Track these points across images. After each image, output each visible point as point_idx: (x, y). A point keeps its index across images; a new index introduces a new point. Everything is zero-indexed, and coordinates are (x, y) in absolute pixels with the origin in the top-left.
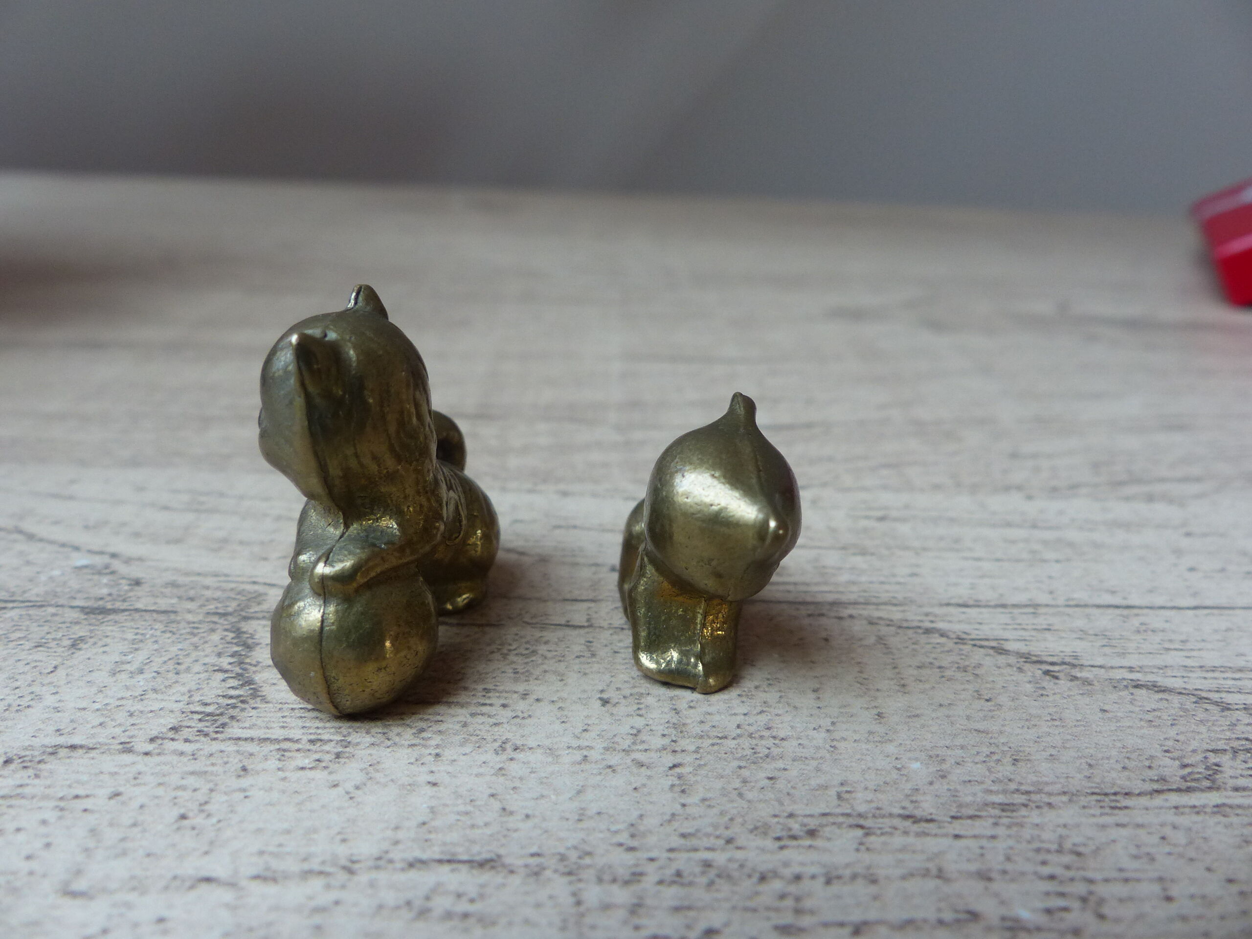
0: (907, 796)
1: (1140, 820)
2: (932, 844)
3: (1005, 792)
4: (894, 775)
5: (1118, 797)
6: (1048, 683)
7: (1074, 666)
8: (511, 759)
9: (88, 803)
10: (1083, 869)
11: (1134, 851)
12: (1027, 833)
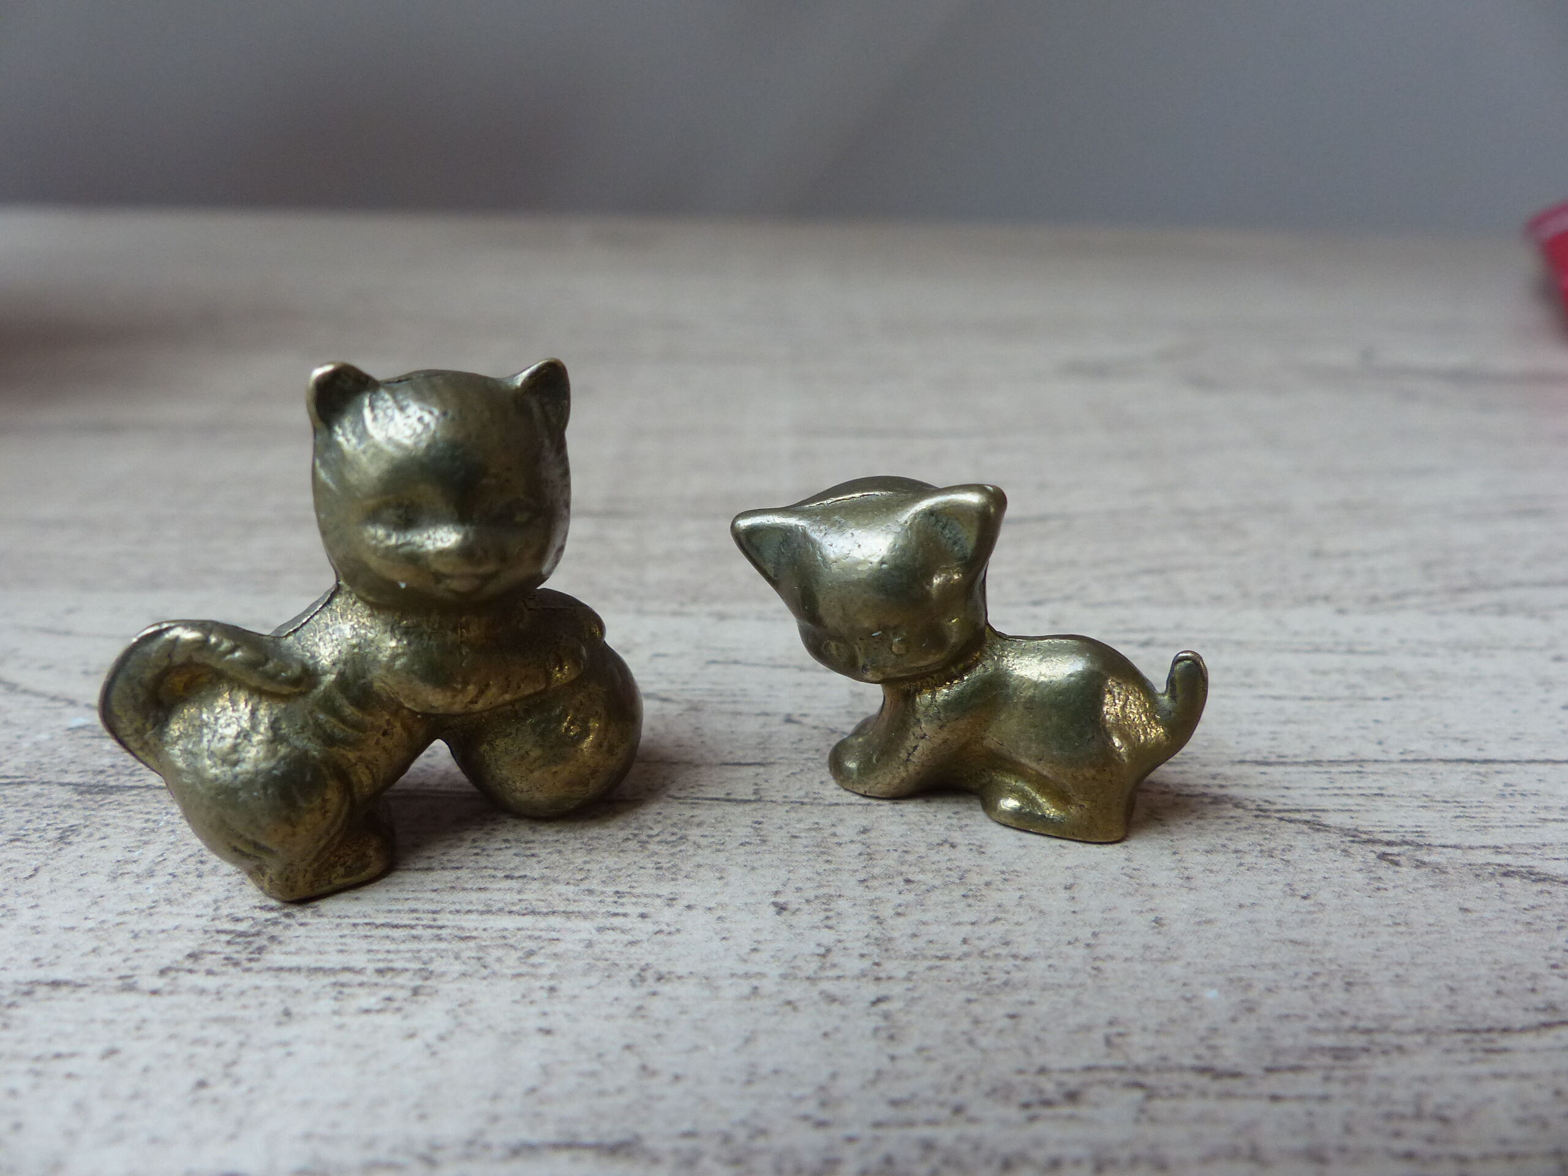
0: (1202, 1039)
1: (1524, 1067)
2: (1240, 1110)
3: (1336, 1031)
4: (1183, 1009)
5: (1494, 1035)
6: (1384, 871)
7: (1419, 846)
8: (654, 994)
9: (72, 1065)
10: (1452, 1141)
11: (1519, 1113)
12: (1372, 1091)
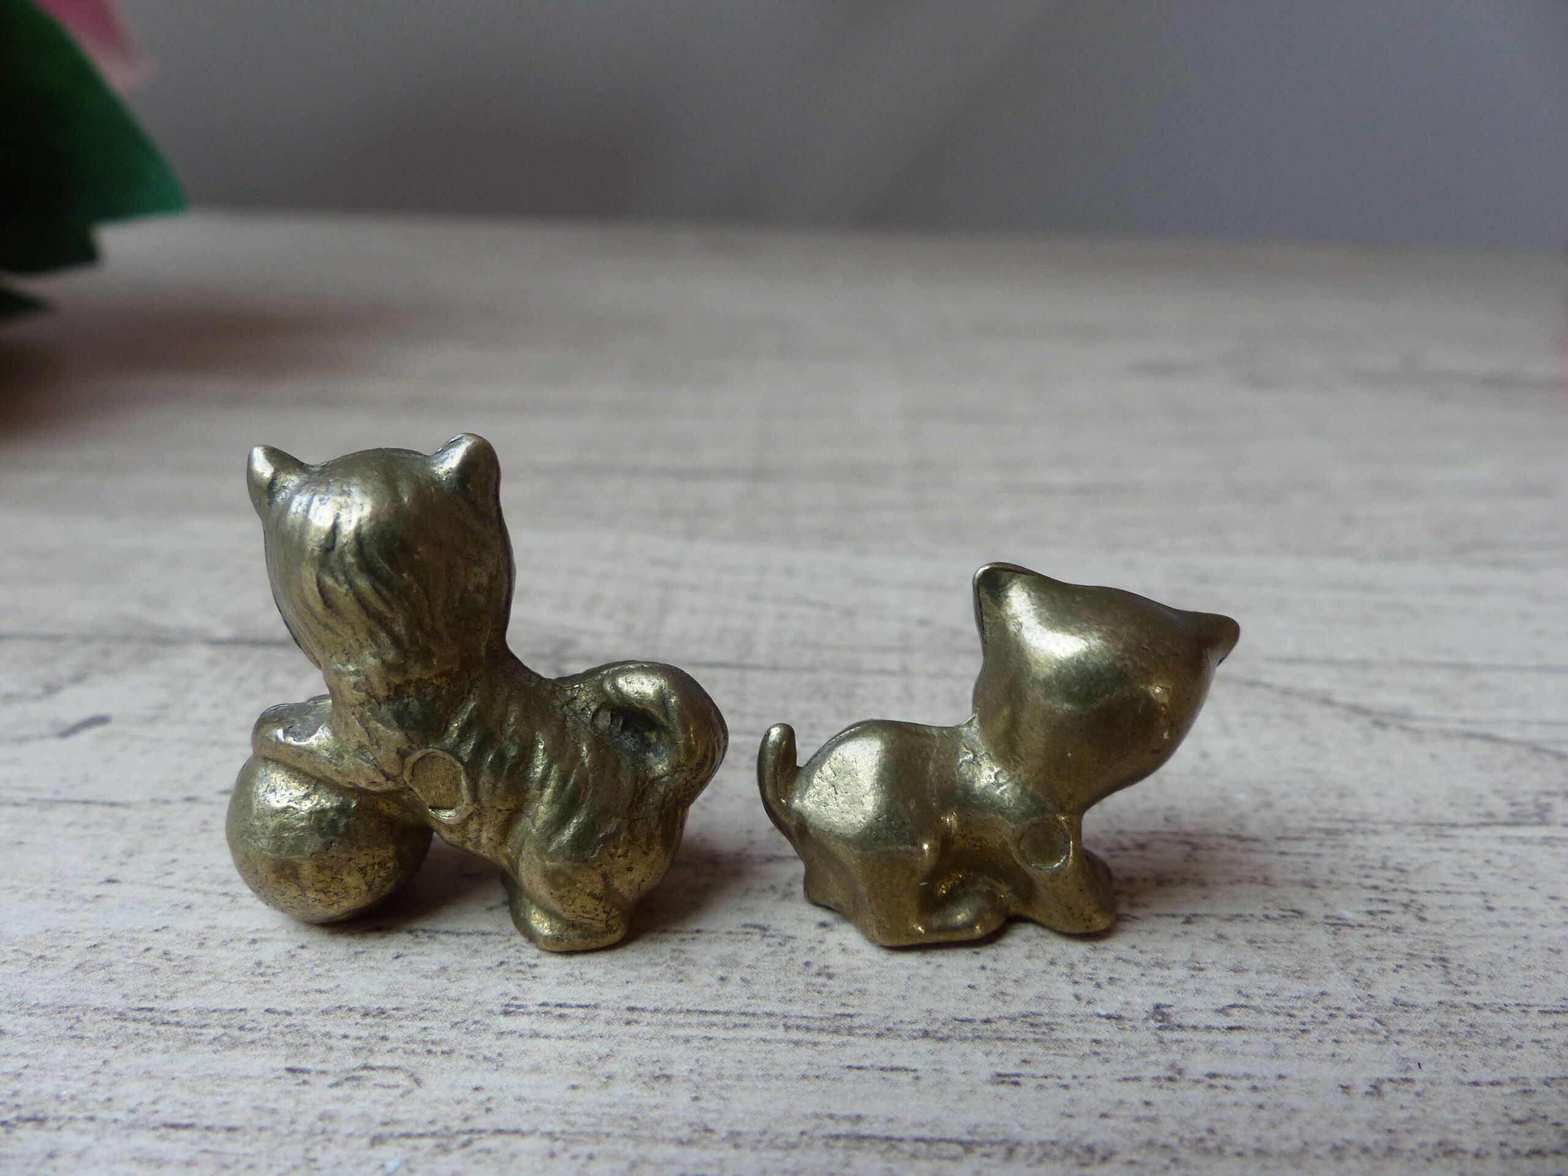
0: (1233, 821)
1: (1464, 846)
4: (1220, 803)
5: (1444, 828)
7: (1404, 717)
10: (1406, 882)
11: (1458, 870)
12: (1351, 853)
